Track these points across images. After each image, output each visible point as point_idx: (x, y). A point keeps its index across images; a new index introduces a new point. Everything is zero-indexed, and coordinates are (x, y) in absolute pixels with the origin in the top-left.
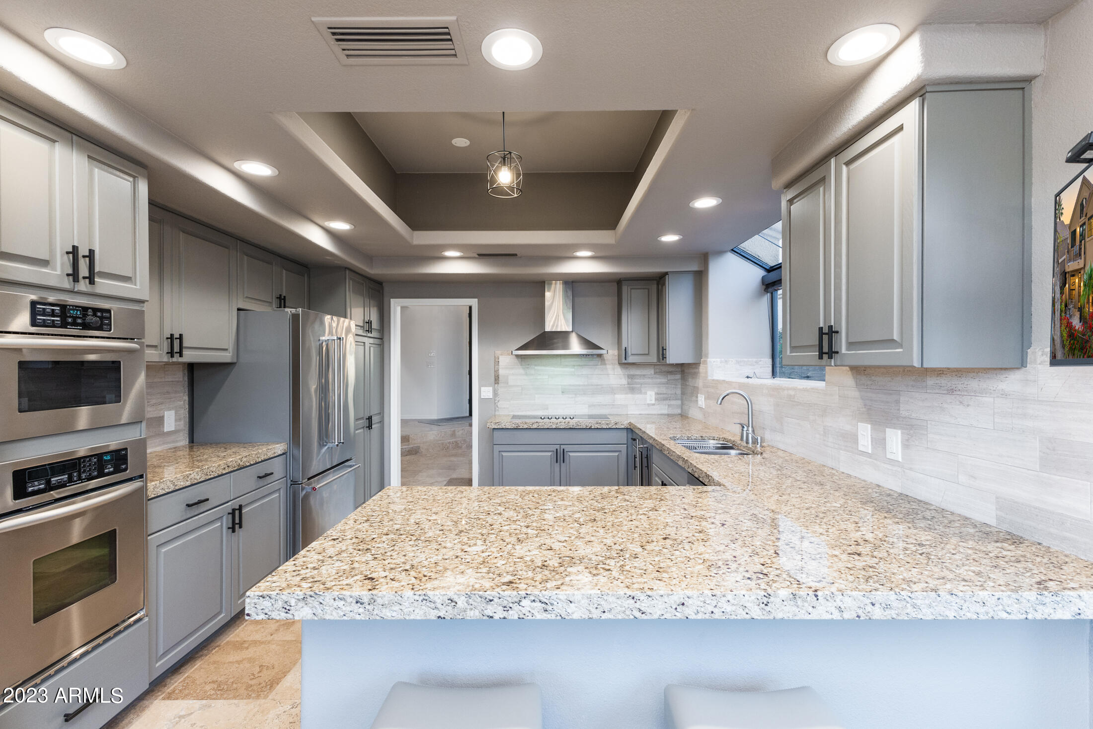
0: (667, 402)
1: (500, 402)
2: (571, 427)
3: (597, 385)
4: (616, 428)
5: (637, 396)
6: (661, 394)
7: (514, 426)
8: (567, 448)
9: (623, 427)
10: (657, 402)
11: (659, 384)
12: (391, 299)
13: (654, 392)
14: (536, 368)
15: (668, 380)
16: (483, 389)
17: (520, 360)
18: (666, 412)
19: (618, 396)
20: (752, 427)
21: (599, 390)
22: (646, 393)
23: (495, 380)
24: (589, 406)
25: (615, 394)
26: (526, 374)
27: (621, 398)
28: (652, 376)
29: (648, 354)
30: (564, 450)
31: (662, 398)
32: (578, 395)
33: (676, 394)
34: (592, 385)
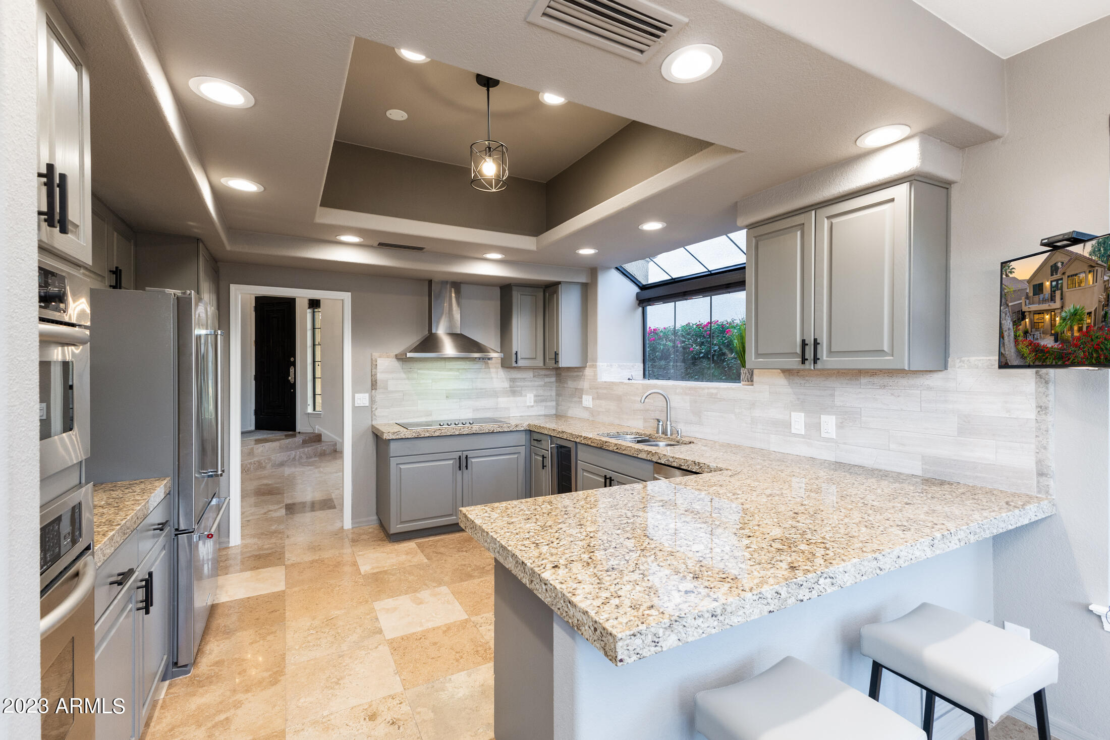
0: (544, 404)
1: (378, 410)
2: (475, 432)
3: (481, 389)
4: (517, 431)
5: (518, 399)
6: (539, 396)
7: (415, 435)
8: (470, 454)
9: (522, 429)
10: (535, 403)
11: (537, 387)
12: (231, 285)
13: (533, 395)
14: (419, 371)
15: (544, 383)
16: (357, 395)
17: (401, 363)
18: (543, 413)
19: (500, 399)
20: (670, 421)
21: (482, 394)
22: (526, 396)
23: (372, 385)
24: (474, 411)
25: (498, 397)
26: (408, 379)
27: (504, 401)
28: (531, 379)
29: (535, 358)
30: (467, 456)
31: (539, 400)
32: (462, 400)
33: (551, 395)
34: (477, 389)
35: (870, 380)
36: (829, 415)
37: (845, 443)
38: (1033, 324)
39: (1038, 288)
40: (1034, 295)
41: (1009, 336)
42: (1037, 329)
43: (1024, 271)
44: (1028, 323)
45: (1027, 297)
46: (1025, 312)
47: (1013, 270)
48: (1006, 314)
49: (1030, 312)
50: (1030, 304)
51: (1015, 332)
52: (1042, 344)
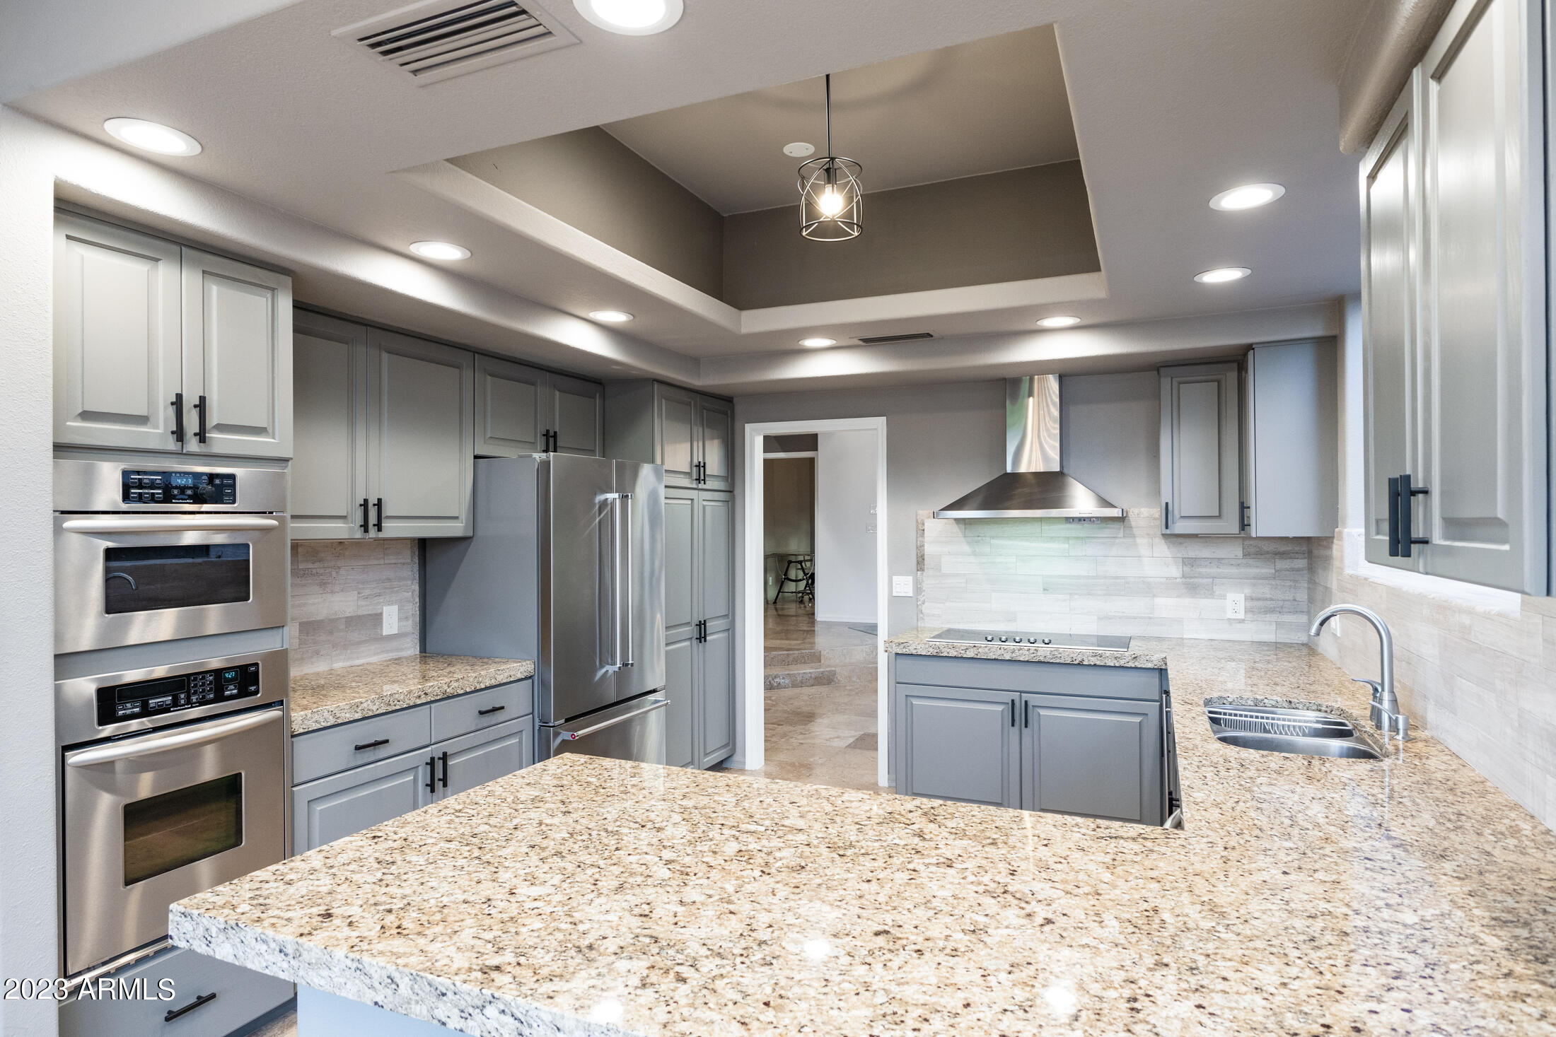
0: (1274, 617)
1: (926, 604)
2: (1042, 659)
3: (1117, 578)
4: (1136, 668)
5: (1204, 602)
6: (1259, 599)
7: (932, 651)
8: (1033, 700)
9: (1150, 665)
10: (1250, 616)
11: (1254, 578)
12: (746, 425)
13: (1243, 595)
14: (994, 541)
15: (1276, 571)
16: (895, 578)
17: (963, 527)
18: (1271, 637)
19: (1160, 601)
20: (1392, 691)
21: (1119, 587)
22: (1224, 597)
23: (918, 563)
24: (1100, 619)
25: (1154, 596)
26: (974, 554)
27: (1169, 606)
28: (1239, 561)
29: (1219, 516)
30: (1026, 702)
31: (1258, 607)
32: (1076, 597)
33: (1295, 600)
34: (1105, 578)
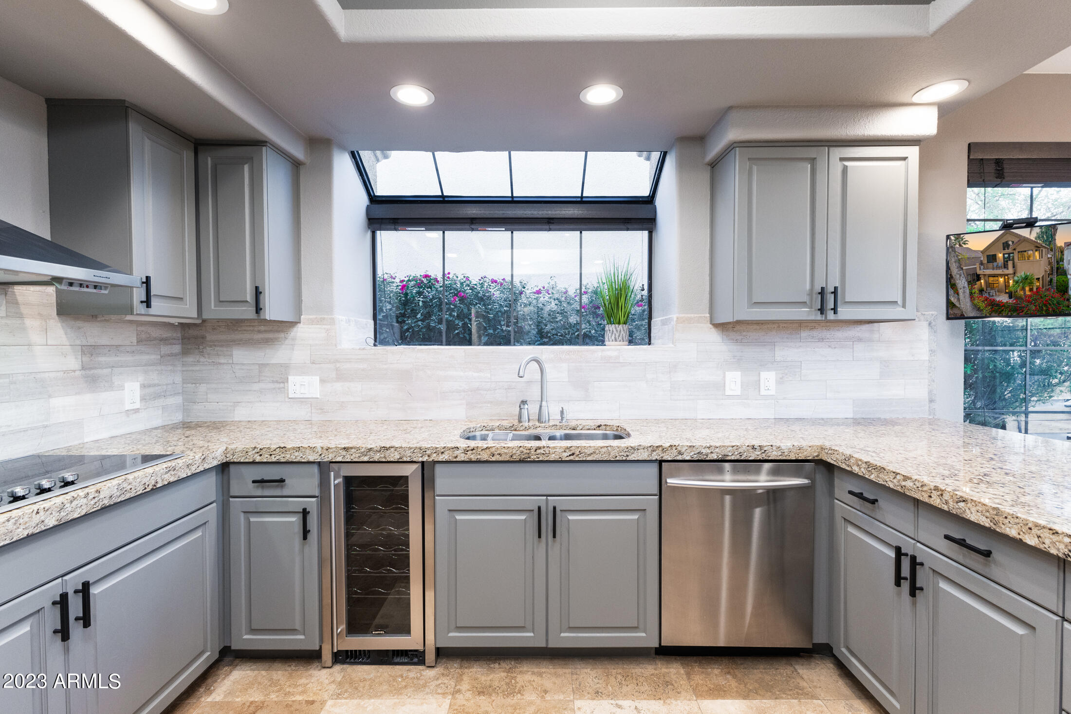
0: (161, 402)
5: (105, 396)
6: (150, 386)
10: (144, 404)
11: (146, 365)
13: (139, 383)
15: (161, 357)
18: (158, 422)
19: (55, 401)
22: (122, 388)
27: (65, 406)
30: (84, 581)
33: (172, 384)
35: (810, 334)
36: (768, 371)
37: (784, 399)
38: (988, 284)
39: (992, 258)
40: (988, 263)
41: (964, 292)
42: (993, 288)
43: (978, 243)
44: (983, 283)
45: (982, 263)
46: (980, 275)
47: (967, 242)
48: (960, 276)
49: (985, 275)
50: (984, 269)
51: (971, 290)
52: (998, 299)
